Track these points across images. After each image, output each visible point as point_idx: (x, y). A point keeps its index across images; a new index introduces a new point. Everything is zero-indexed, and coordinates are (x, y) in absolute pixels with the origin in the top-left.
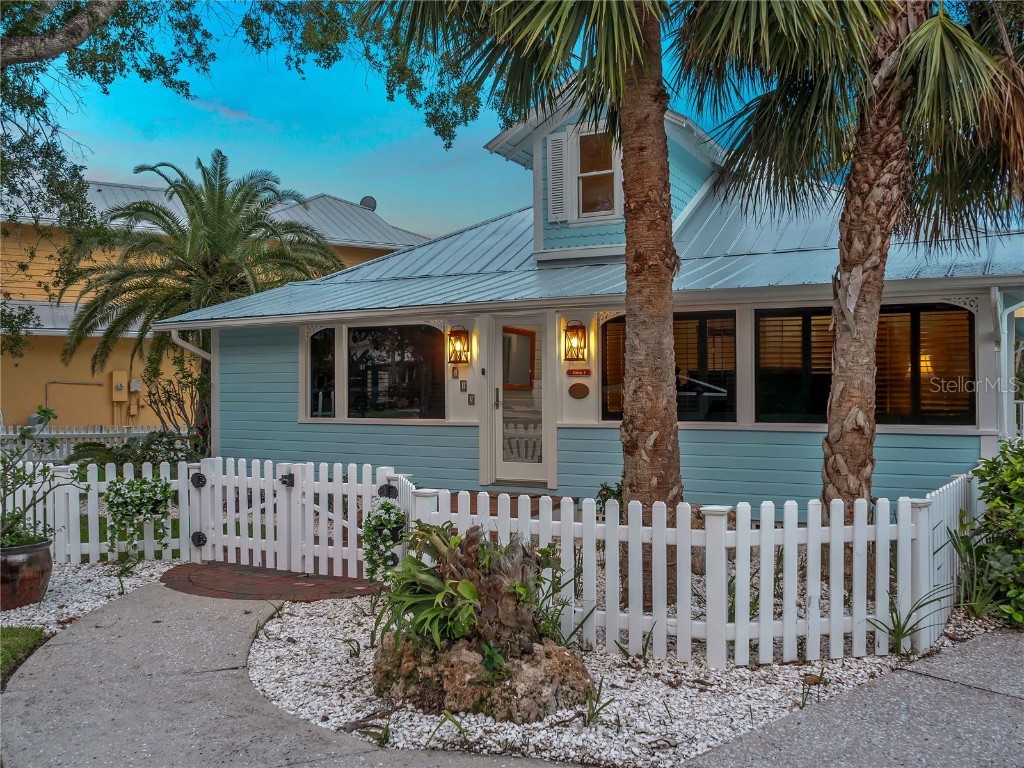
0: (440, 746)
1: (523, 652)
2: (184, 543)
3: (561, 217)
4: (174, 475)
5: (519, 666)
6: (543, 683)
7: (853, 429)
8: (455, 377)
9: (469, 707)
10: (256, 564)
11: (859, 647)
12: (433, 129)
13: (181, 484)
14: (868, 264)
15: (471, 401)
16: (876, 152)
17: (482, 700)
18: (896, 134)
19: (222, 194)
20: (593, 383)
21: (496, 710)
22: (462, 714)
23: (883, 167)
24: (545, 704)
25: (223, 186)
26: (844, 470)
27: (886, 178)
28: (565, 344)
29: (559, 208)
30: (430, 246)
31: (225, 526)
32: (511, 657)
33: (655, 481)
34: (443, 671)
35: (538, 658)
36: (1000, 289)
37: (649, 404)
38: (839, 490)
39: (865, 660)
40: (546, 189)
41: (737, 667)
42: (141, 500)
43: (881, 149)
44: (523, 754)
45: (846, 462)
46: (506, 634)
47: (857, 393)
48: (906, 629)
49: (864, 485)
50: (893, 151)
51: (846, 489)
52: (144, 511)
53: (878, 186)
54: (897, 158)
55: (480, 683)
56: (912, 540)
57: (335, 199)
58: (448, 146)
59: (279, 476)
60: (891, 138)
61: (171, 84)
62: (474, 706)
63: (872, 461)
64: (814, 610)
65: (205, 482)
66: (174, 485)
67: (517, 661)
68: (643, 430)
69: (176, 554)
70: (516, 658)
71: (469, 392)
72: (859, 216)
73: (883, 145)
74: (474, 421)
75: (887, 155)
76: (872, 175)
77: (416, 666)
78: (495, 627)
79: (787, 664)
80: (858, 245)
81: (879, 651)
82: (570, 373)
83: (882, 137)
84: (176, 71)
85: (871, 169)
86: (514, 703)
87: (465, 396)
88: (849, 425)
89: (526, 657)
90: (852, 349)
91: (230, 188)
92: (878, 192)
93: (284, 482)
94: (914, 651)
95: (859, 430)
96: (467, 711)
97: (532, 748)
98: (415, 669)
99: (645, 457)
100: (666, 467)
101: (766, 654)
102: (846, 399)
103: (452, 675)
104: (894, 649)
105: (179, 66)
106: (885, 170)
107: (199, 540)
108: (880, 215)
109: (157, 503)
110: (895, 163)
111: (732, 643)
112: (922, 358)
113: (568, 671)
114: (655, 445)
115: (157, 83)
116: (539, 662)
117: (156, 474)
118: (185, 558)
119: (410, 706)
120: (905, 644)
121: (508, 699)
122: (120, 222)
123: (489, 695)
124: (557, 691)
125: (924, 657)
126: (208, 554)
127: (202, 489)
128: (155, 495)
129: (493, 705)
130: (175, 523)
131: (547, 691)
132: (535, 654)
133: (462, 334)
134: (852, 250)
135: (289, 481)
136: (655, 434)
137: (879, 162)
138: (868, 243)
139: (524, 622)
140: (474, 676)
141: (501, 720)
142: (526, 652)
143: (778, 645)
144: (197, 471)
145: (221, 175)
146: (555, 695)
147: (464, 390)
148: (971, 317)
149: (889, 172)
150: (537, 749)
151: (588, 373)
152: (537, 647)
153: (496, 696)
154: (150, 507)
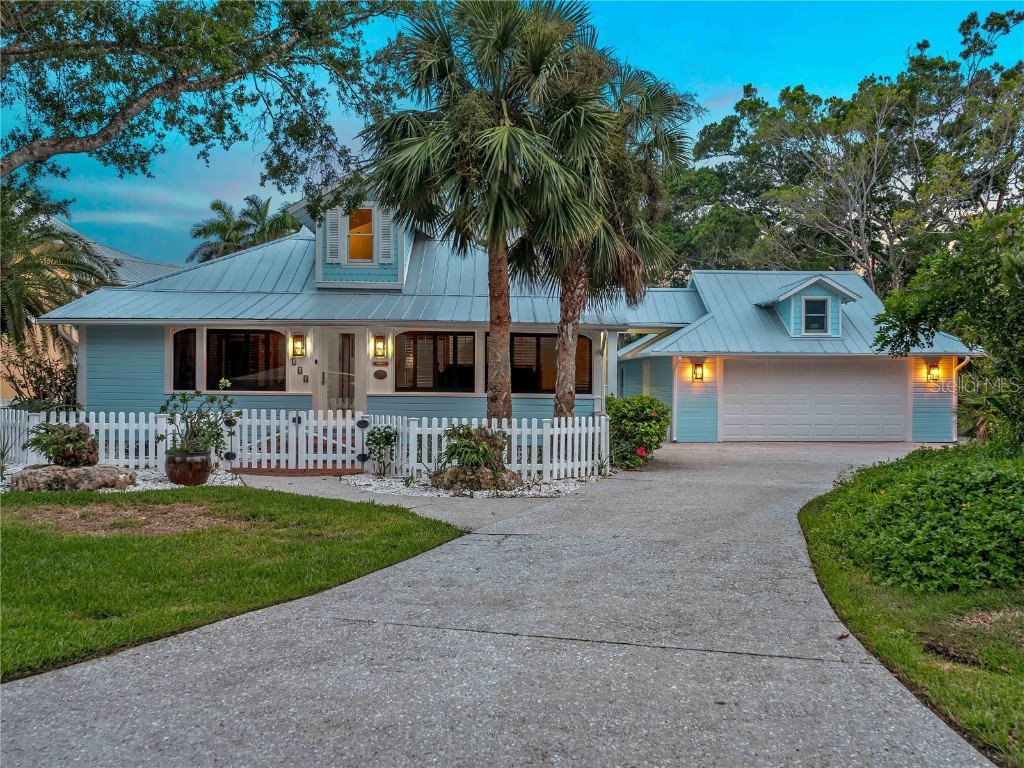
3: (336, 261)
8: (294, 365)
15: (306, 379)
20: (390, 370)
28: (372, 347)
60: (582, 268)
71: (304, 374)
74: (308, 392)
82: (375, 364)
87: (301, 377)
88: (567, 391)
95: (570, 393)
138: (574, 313)
147: (300, 373)
148: (590, 341)
151: (386, 364)
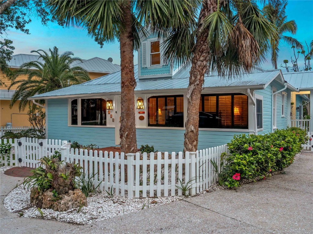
0: (35, 217)
1: (66, 193)
2: (16, 161)
4: (13, 142)
5: (64, 196)
6: (70, 201)
7: (191, 131)
8: (109, 114)
9: (48, 207)
10: (34, 167)
11: (173, 193)
12: (97, 42)
13: (16, 145)
14: (196, 84)
16: (199, 51)
17: (52, 205)
18: (205, 46)
19: (57, 59)
21: (54, 208)
22: (46, 209)
23: (201, 55)
24: (68, 207)
25: (57, 57)
26: (188, 143)
27: (202, 58)
29: (145, 64)
30: (113, 74)
31: (26, 157)
32: (62, 194)
33: (127, 146)
34: (43, 197)
35: (70, 194)
36: (250, 89)
37: (125, 124)
38: (187, 149)
39: (174, 197)
40: (141, 58)
41: (136, 198)
42: (2, 149)
43: (201, 50)
44: (56, 220)
45: (189, 141)
46: (61, 188)
47: (192, 121)
48: (186, 188)
49: (193, 147)
50: (204, 51)
51: (188, 148)
52: (3, 152)
53: (199, 61)
54: (205, 53)
55: (52, 201)
56: (190, 164)
57: (100, 58)
58: (102, 47)
59: (39, 143)
61: (23, 30)
62: (50, 207)
63: (197, 140)
64: (159, 182)
65: (21, 144)
66: (13, 145)
67: (64, 195)
68: (124, 131)
69: (14, 164)
70: (64, 194)
71: (113, 118)
72: (194, 69)
73: (201, 49)
74: (114, 126)
75: (203, 52)
76: (198, 57)
77: (38, 196)
78: (58, 186)
79: (150, 198)
80: (193, 78)
81: (179, 195)
82: (139, 113)
83: (201, 46)
84: (24, 26)
85: (198, 56)
86: (59, 206)
87: (112, 119)
89: (66, 194)
90: (191, 108)
91: (59, 57)
92: (199, 63)
93: (40, 145)
94: (190, 194)
96: (48, 208)
97: (59, 218)
98: (38, 197)
99: (124, 139)
100: (130, 142)
101: (144, 195)
102: (189, 122)
103: (45, 198)
104: (184, 194)
105: (25, 25)
106: (202, 56)
107: (20, 160)
108: (200, 69)
109: (7, 150)
110: (204, 54)
111: (134, 192)
112: (235, 109)
113: (78, 198)
114: (127, 136)
115: (19, 30)
116: (70, 196)
117: (8, 142)
118: (16, 165)
119: (35, 206)
120: (187, 193)
121: (58, 205)
122: (25, 68)
123: (54, 204)
124: (73, 203)
125: (193, 196)
126: (23, 164)
127: (21, 146)
128: (6, 148)
129: (54, 207)
130: (14, 155)
131: (70, 203)
132: (69, 193)
133: (111, 101)
134: (192, 80)
135: (41, 144)
136: (127, 133)
137: (200, 54)
139: (67, 184)
140: (50, 199)
141: (55, 211)
142: (67, 193)
143: (148, 193)
144: (19, 141)
145: (56, 54)
146: (73, 204)
147: (111, 117)
149: (203, 57)
150: (60, 219)
151: (144, 113)
152: (70, 191)
153: (55, 204)
154: (4, 151)
